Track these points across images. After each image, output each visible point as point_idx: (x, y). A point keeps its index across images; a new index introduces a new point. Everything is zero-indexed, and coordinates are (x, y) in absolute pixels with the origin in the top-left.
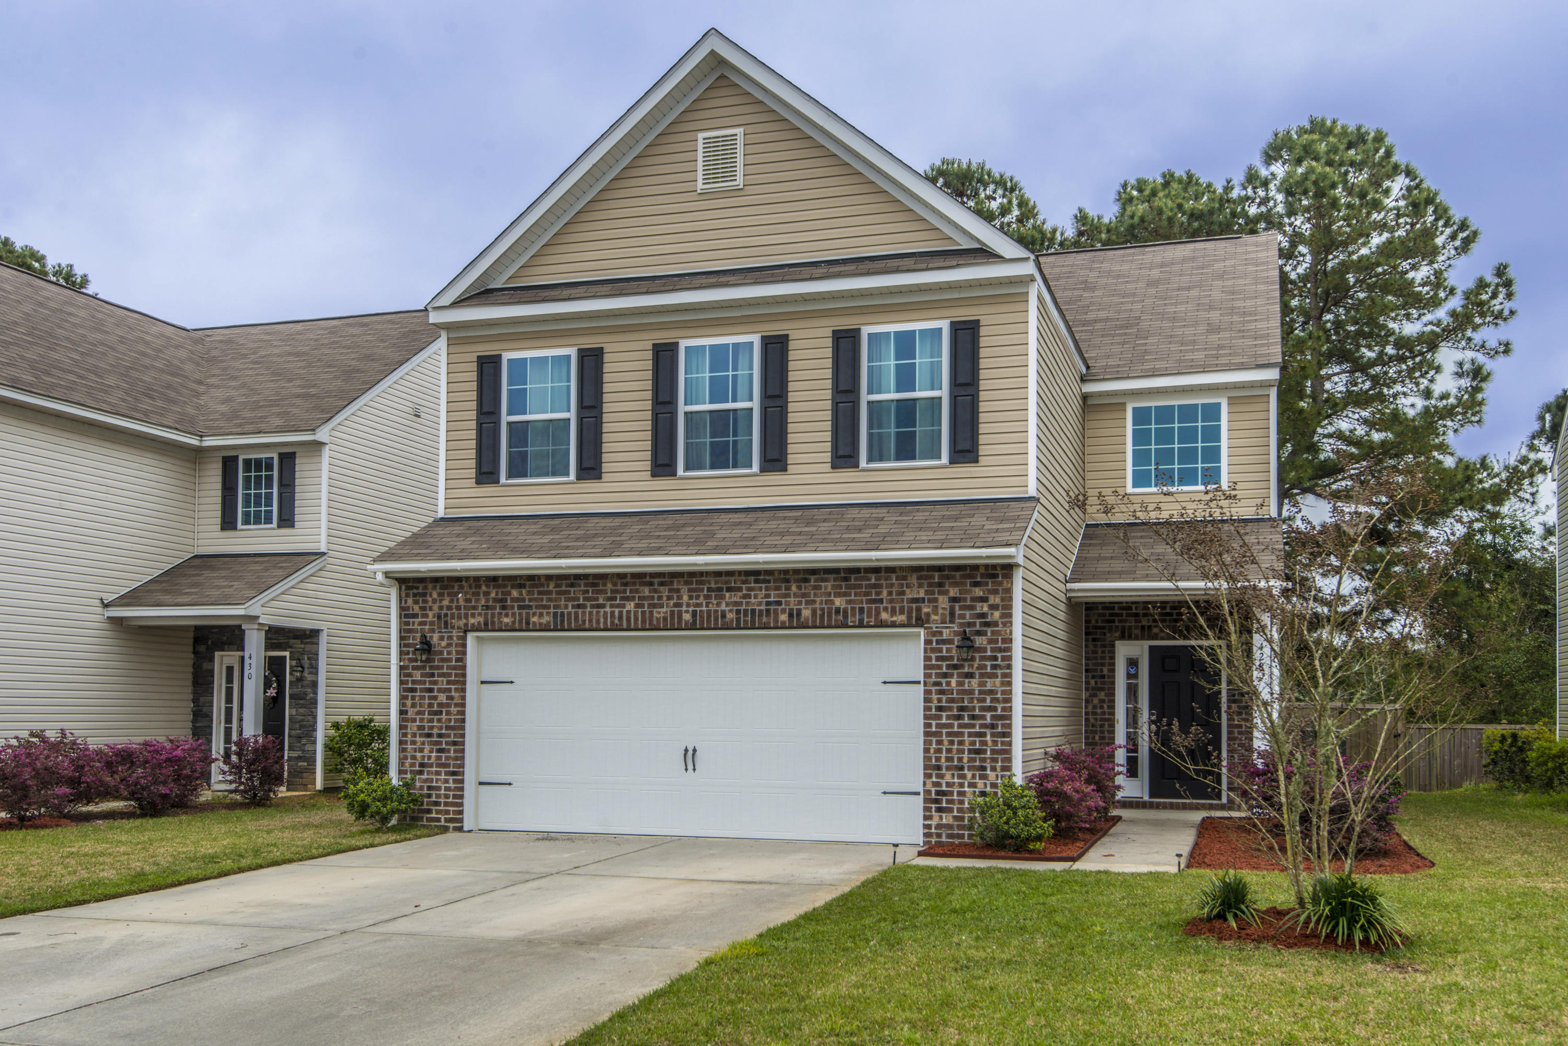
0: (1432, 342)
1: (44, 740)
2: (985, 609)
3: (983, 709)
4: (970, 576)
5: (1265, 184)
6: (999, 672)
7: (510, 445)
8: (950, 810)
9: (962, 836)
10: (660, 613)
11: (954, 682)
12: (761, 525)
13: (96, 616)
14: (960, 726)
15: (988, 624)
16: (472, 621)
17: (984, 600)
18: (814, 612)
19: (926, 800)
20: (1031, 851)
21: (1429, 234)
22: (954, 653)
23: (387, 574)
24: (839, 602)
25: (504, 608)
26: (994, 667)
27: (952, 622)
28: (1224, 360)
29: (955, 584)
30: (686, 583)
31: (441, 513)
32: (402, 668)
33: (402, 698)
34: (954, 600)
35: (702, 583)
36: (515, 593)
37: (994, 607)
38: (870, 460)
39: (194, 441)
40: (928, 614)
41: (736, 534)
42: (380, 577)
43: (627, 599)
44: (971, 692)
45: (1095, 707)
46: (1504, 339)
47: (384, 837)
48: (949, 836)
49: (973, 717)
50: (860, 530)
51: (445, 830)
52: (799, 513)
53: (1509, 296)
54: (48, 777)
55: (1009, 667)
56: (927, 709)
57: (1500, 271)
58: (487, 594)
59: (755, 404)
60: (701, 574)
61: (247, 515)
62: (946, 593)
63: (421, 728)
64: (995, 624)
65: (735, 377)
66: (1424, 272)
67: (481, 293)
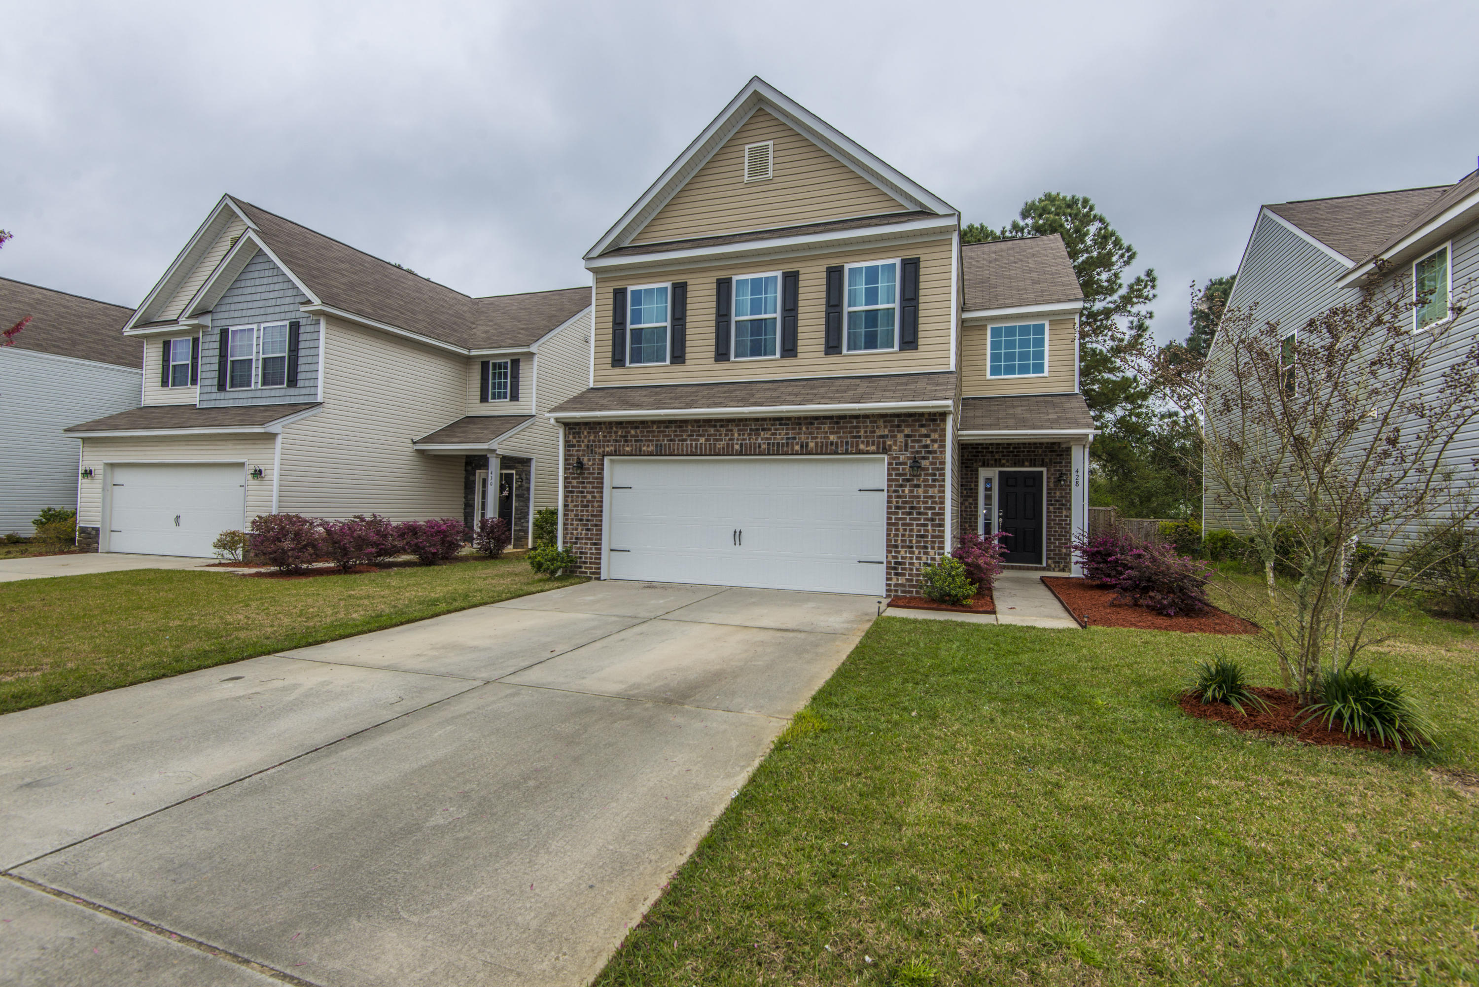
0: (1107, 313)
2: (928, 442)
3: (926, 508)
4: (918, 421)
5: (1022, 230)
6: (937, 484)
7: (632, 343)
8: (904, 575)
9: (911, 592)
10: (720, 445)
11: (907, 490)
12: (782, 389)
13: (409, 449)
14: (910, 519)
15: (930, 452)
16: (607, 449)
17: (927, 436)
18: (817, 444)
19: (888, 568)
20: (963, 606)
21: (1110, 254)
22: (907, 471)
23: (557, 420)
24: (832, 438)
25: (626, 441)
26: (934, 480)
27: (906, 450)
28: (1047, 298)
29: (908, 426)
30: (737, 426)
31: (591, 385)
32: (566, 478)
33: (566, 497)
34: (907, 436)
35: (747, 425)
36: (633, 432)
37: (934, 441)
38: (849, 349)
40: (890, 446)
41: (768, 395)
42: (553, 421)
43: (701, 436)
44: (919, 497)
46: (1149, 310)
48: (903, 592)
49: (919, 514)
50: (845, 392)
51: (590, 579)
52: (805, 383)
53: (1153, 287)
55: (944, 480)
56: (889, 508)
57: (1149, 273)
58: (616, 432)
59: (778, 315)
60: (746, 420)
61: (494, 394)
62: (903, 431)
63: (576, 515)
64: (935, 452)
65: (766, 298)
66: (1104, 276)
67: (616, 250)
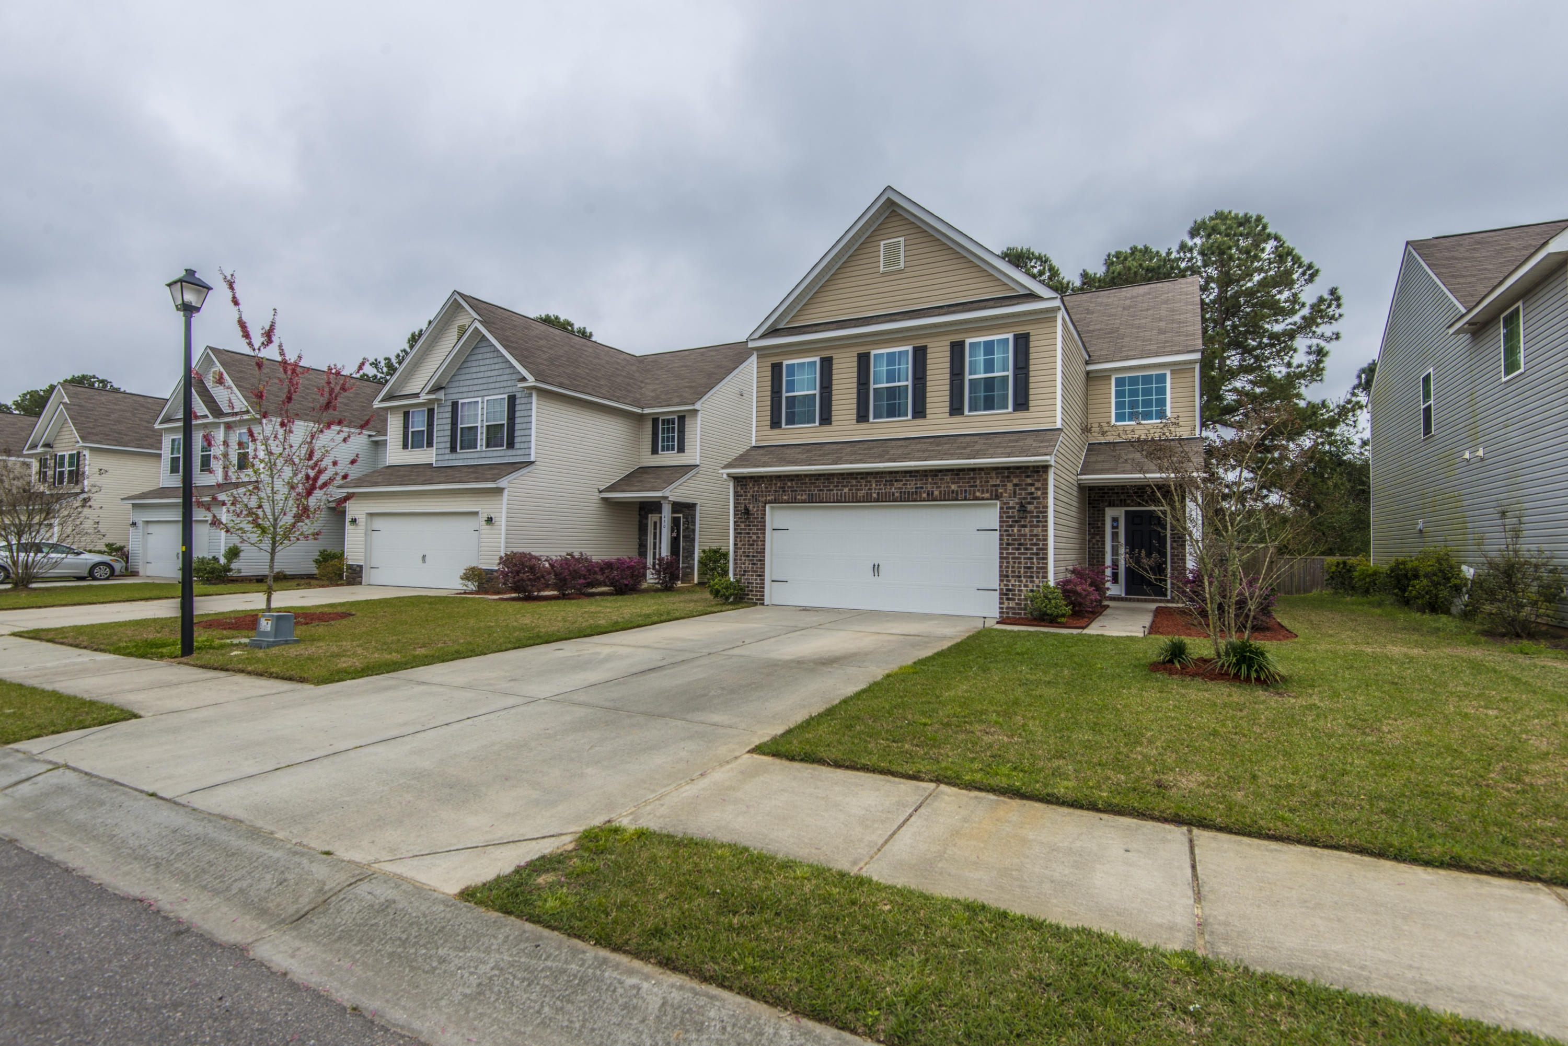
0: (1291, 335)
1: (573, 557)
2: (1033, 490)
3: (1032, 544)
4: (1025, 472)
5: (1191, 250)
6: (1041, 524)
7: (787, 408)
8: (1014, 599)
9: (1020, 614)
10: (861, 493)
11: (1015, 530)
12: (913, 447)
13: (595, 497)
14: (1019, 554)
15: (1032, 498)
16: (768, 498)
17: (1032, 485)
18: (940, 492)
19: (1001, 594)
20: (1059, 623)
21: (1289, 272)
22: (1016, 514)
23: (729, 475)
24: (954, 487)
25: (784, 491)
26: (1038, 522)
27: (1015, 497)
28: (1168, 349)
29: (1016, 477)
30: (875, 478)
31: (754, 444)
32: (735, 522)
33: (736, 537)
34: (1016, 485)
35: (882, 477)
36: (789, 484)
37: (1038, 489)
38: (970, 410)
39: (639, 411)
40: (1001, 493)
41: (900, 451)
42: (725, 476)
43: (845, 486)
44: (1025, 535)
45: (1093, 544)
46: (1335, 331)
47: (727, 607)
48: (1013, 613)
49: (1026, 549)
50: (965, 448)
51: (755, 604)
52: (932, 440)
53: (1339, 306)
54: (576, 575)
55: (1046, 521)
56: (1001, 544)
57: (1333, 292)
58: (776, 484)
59: (909, 383)
60: (882, 473)
61: (663, 447)
62: (1011, 481)
63: (744, 552)
64: (1038, 498)
65: (899, 369)
66: (1286, 294)
67: (773, 332)
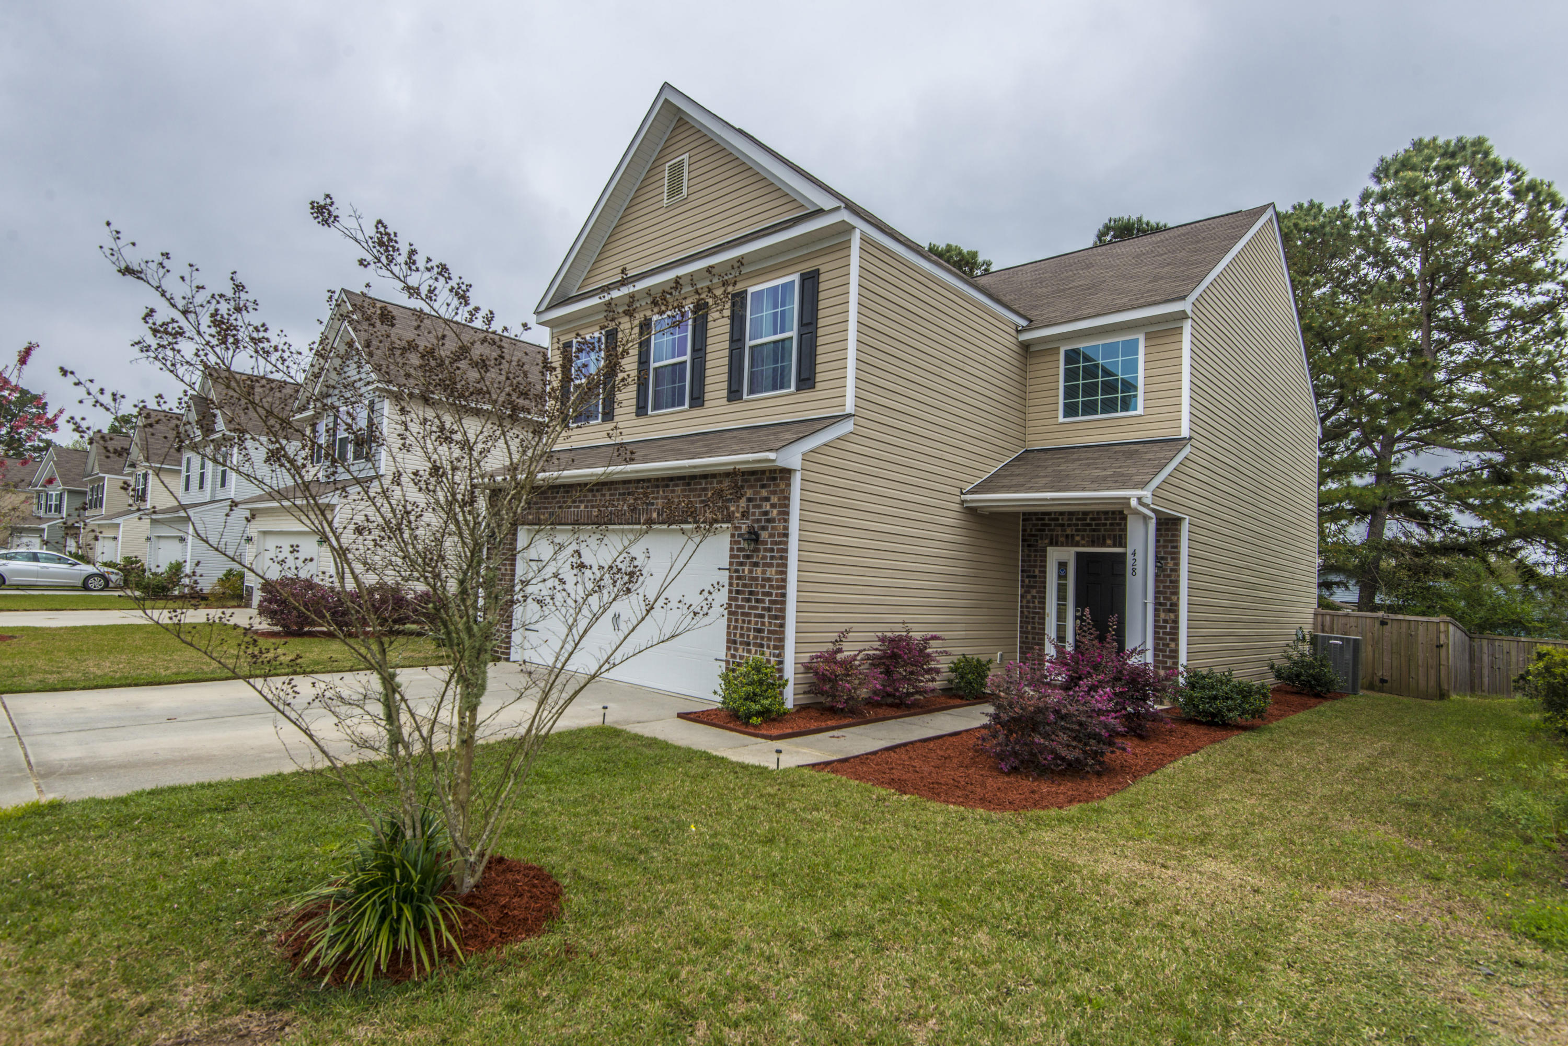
2: (770, 508)
4: (759, 479)
6: (777, 562)
10: (596, 512)
11: (746, 569)
14: (749, 608)
15: (768, 521)
17: (767, 499)
19: (726, 668)
22: (747, 545)
25: (530, 508)
26: (773, 558)
27: (747, 518)
28: (1142, 301)
29: (751, 487)
34: (749, 500)
36: (534, 498)
37: (775, 506)
38: (748, 393)
40: (733, 513)
43: (581, 502)
44: (756, 579)
45: (1028, 602)
50: (709, 446)
55: (786, 557)
56: (730, 591)
58: (523, 499)
59: (688, 358)
62: (745, 494)
64: (776, 520)
65: (679, 338)
67: (561, 300)
